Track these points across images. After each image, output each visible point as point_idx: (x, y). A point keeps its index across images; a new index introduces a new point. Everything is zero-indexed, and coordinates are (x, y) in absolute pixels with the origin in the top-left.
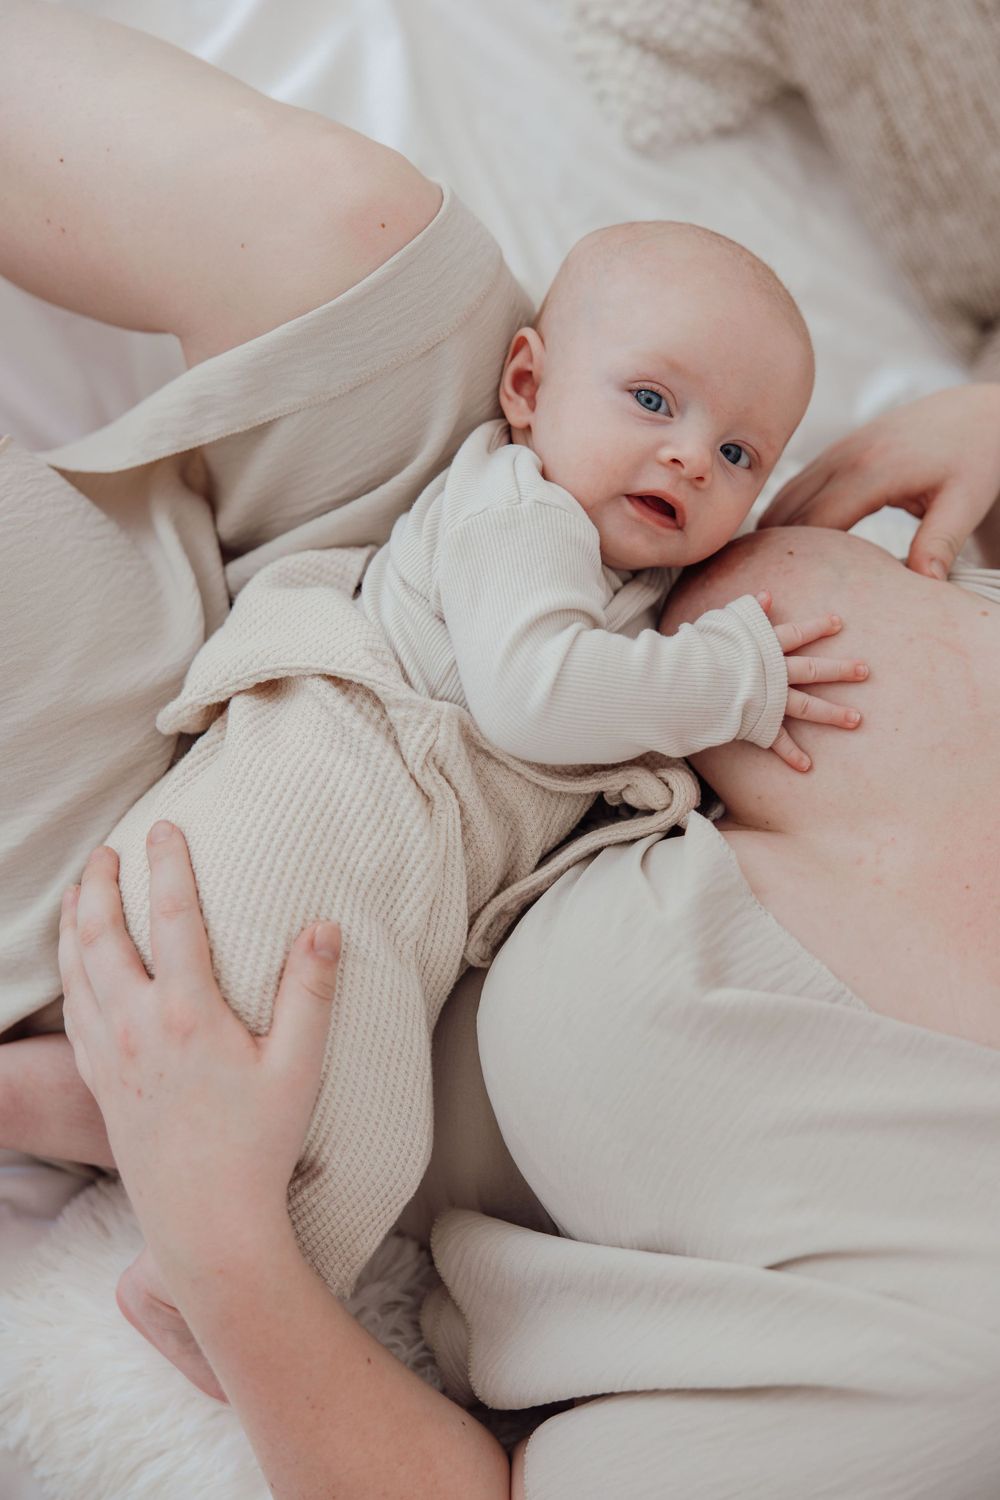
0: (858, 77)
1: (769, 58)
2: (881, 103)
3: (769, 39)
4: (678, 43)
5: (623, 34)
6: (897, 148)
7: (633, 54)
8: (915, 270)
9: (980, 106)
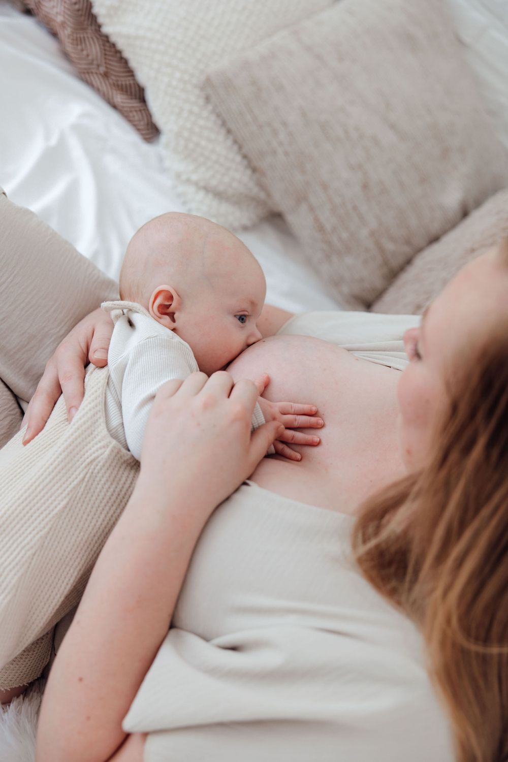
0: (301, 198)
1: (262, 195)
2: (312, 209)
3: (262, 186)
4: (221, 188)
5: (196, 184)
6: (321, 228)
7: (201, 194)
8: (335, 282)
9: (355, 208)
